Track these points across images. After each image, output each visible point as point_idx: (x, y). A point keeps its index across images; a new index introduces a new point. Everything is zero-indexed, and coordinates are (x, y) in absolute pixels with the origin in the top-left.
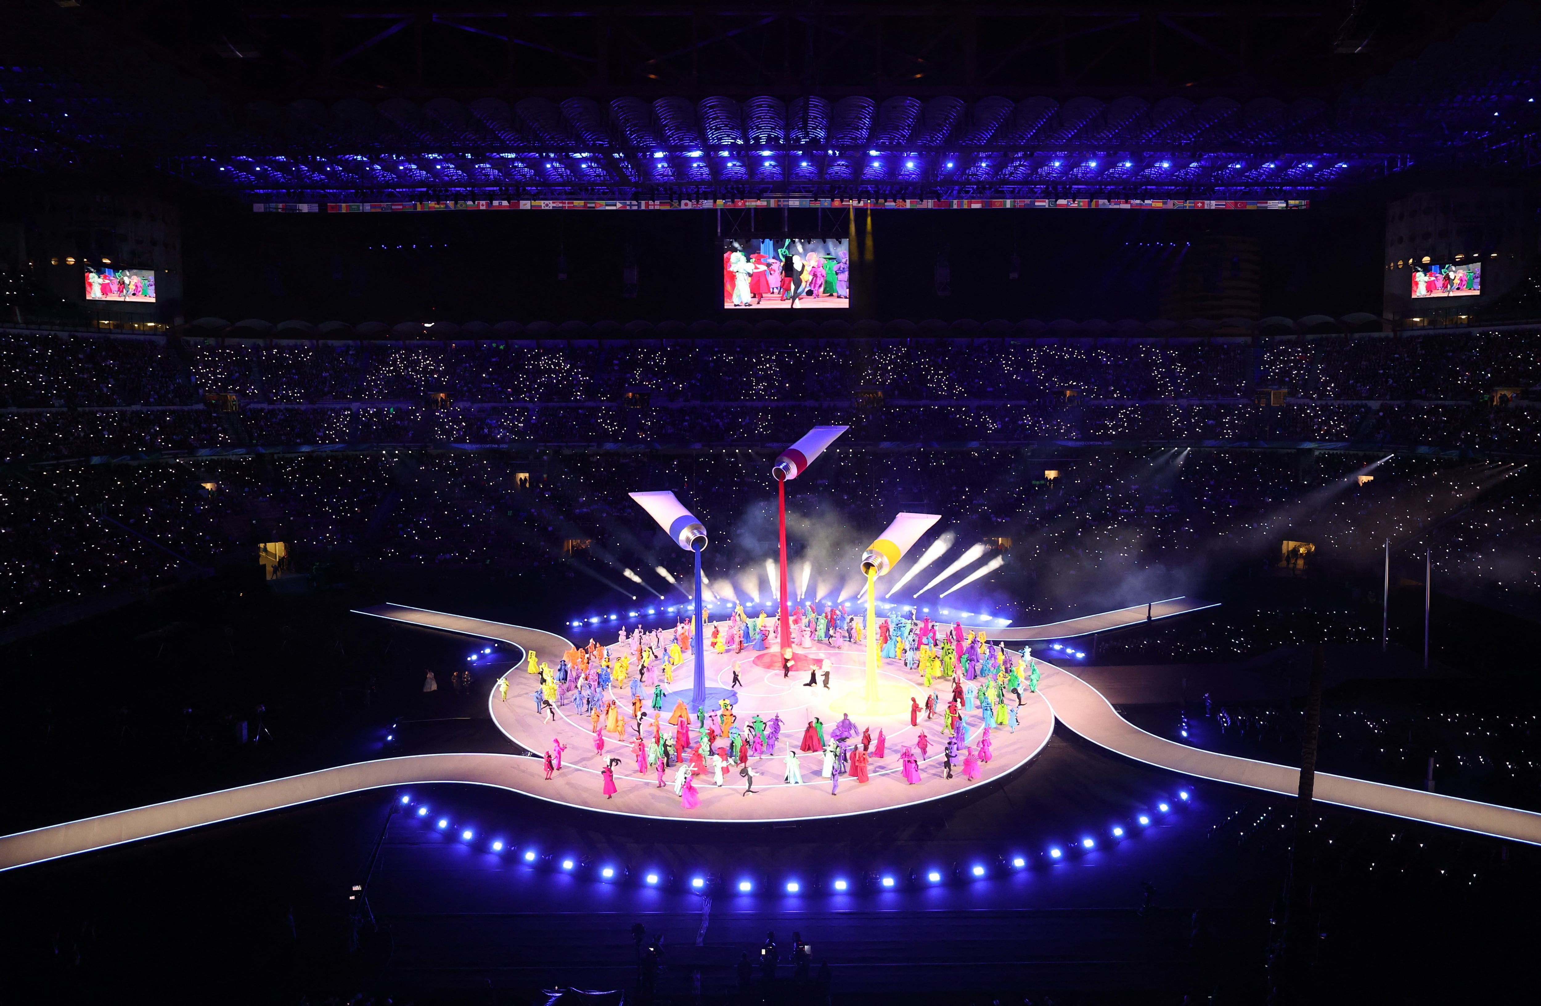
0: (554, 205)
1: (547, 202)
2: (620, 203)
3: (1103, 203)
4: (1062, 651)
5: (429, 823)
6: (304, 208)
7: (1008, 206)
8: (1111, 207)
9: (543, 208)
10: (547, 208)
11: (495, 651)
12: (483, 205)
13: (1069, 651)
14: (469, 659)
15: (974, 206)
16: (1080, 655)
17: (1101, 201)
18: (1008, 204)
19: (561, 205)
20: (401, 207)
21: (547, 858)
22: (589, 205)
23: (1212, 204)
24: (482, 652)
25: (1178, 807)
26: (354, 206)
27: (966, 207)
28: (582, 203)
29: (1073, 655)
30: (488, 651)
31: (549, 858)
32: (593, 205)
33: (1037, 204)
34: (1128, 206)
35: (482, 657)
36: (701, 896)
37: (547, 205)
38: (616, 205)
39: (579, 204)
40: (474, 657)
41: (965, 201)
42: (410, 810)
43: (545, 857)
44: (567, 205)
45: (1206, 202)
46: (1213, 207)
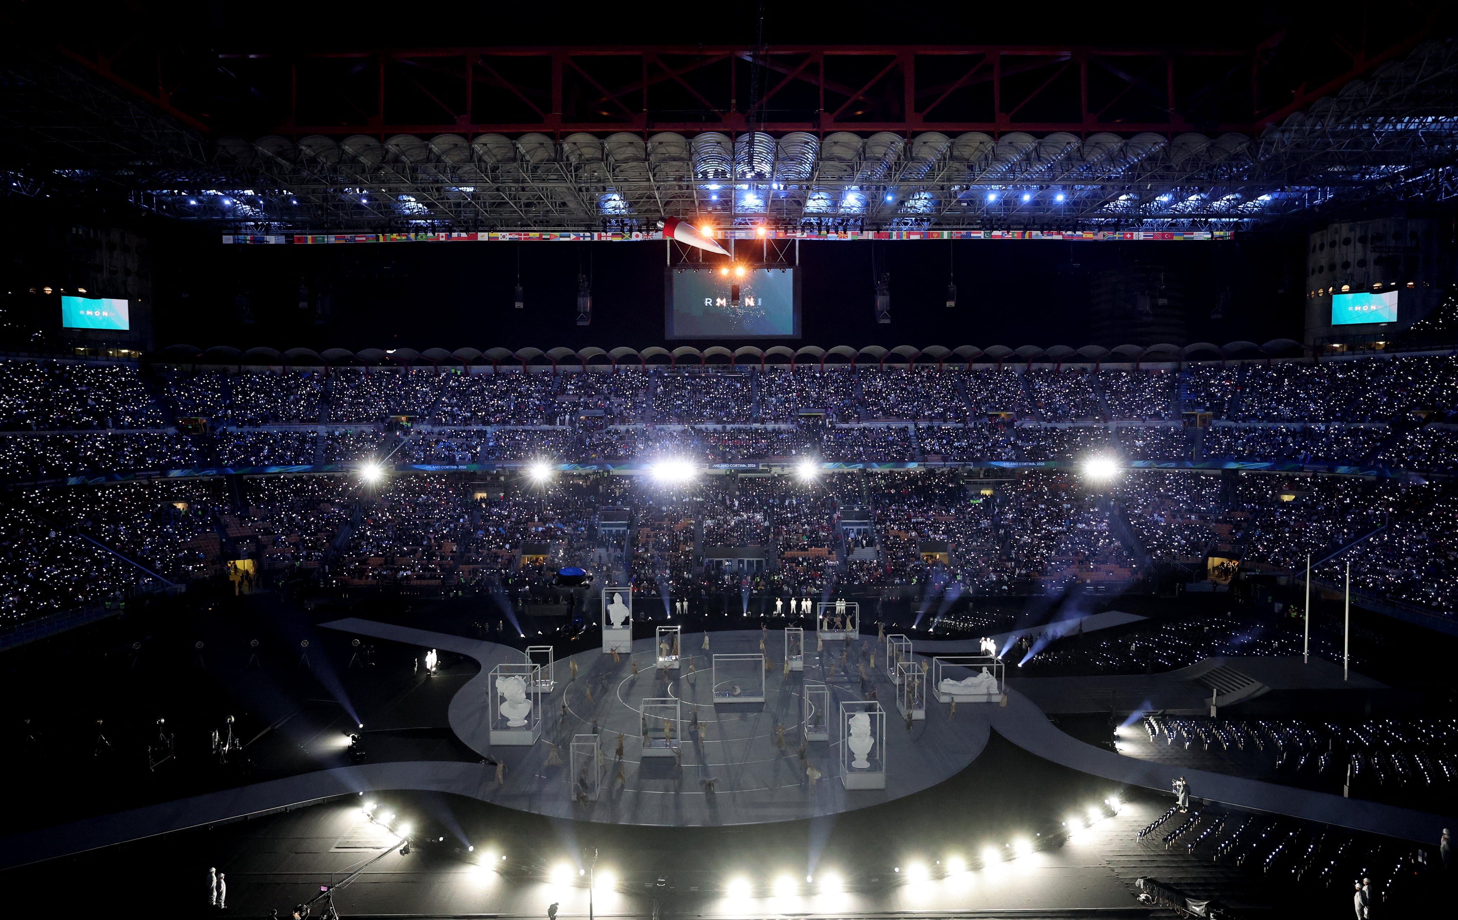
0: (511, 236)
1: (504, 234)
2: (574, 234)
3: (1036, 234)
6: (272, 240)
7: (945, 237)
8: (1043, 238)
10: (503, 239)
12: (442, 237)
15: (912, 237)
17: (1034, 233)
18: (946, 235)
19: (517, 237)
20: (364, 239)
22: (544, 237)
23: (1141, 236)
26: (319, 237)
27: (904, 238)
28: (536, 234)
32: (548, 237)
33: (973, 235)
34: (1060, 237)
37: (504, 237)
38: (569, 237)
39: (534, 236)
41: (904, 233)
44: (523, 237)
45: (1135, 234)
46: (1142, 238)
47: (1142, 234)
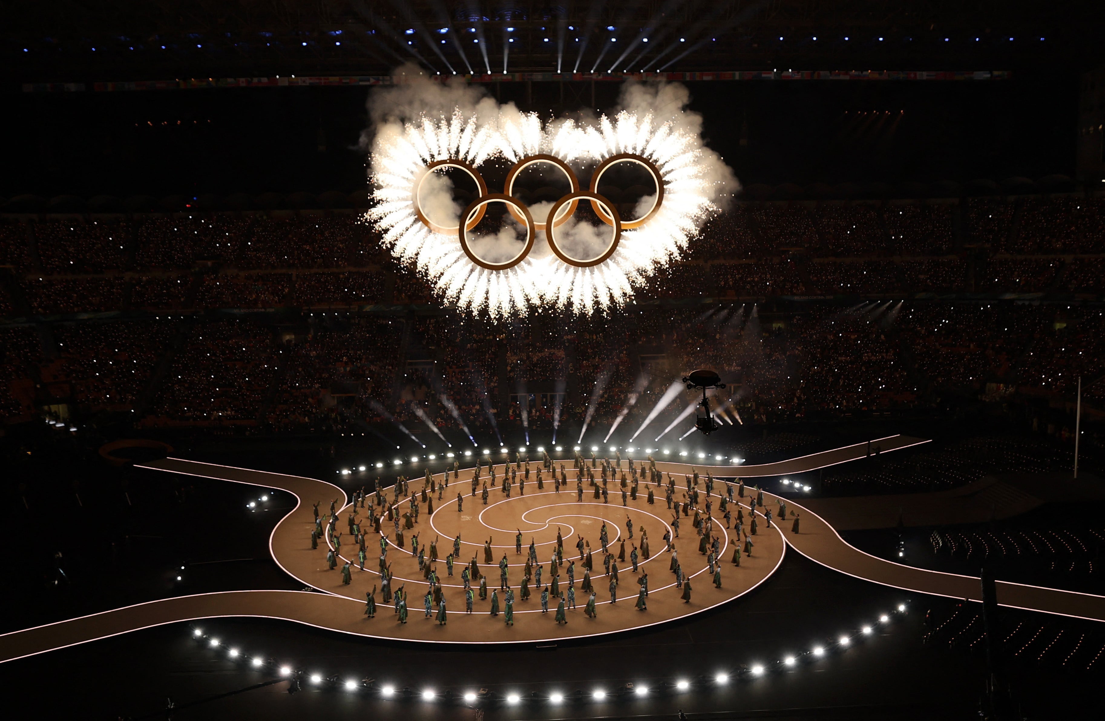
0: (311, 81)
1: (303, 78)
2: (373, 78)
3: (825, 74)
4: (791, 486)
5: (221, 652)
6: (72, 87)
7: (737, 77)
8: (831, 78)
9: (300, 84)
10: (304, 84)
11: (271, 498)
12: (242, 82)
13: (797, 485)
14: (248, 506)
15: (705, 78)
16: (807, 489)
17: (822, 73)
18: (737, 75)
19: (318, 81)
21: (332, 680)
22: (344, 81)
23: (923, 75)
24: (259, 499)
25: (896, 618)
26: (120, 85)
27: (698, 79)
28: (336, 79)
29: (801, 489)
30: (265, 498)
31: (334, 680)
32: (348, 81)
33: (763, 75)
34: (847, 78)
35: (260, 504)
36: (473, 709)
37: (304, 82)
38: (369, 81)
39: (334, 80)
40: (253, 505)
41: (698, 74)
42: (203, 643)
43: (330, 679)
44: (323, 81)
45: (918, 73)
46: (925, 78)
47: (925, 73)
